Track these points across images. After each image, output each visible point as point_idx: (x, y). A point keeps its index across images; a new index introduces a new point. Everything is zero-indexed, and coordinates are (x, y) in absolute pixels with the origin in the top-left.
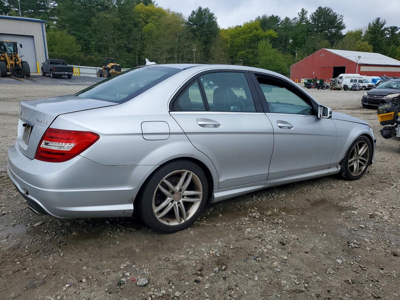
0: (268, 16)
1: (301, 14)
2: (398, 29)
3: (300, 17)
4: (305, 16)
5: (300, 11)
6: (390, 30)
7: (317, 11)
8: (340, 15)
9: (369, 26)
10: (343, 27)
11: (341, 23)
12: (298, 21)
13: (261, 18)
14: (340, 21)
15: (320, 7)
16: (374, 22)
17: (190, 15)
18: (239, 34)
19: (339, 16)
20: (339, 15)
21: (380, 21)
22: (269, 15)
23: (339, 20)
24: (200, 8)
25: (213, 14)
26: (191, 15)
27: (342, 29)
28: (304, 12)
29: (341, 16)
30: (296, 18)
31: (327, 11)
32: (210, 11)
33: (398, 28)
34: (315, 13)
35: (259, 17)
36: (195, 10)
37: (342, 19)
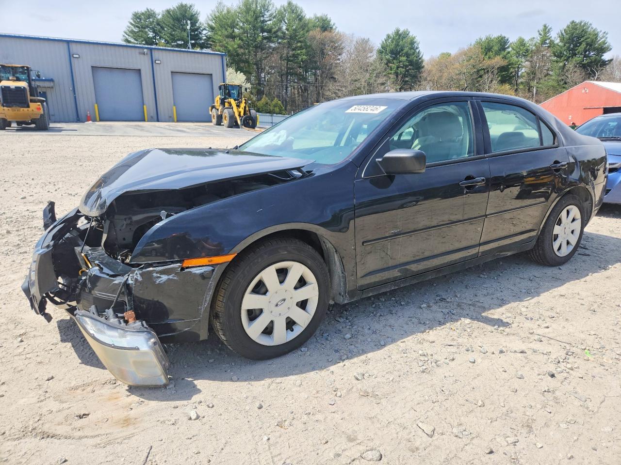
0: (493, 37)
4: (548, 35)
5: (541, 28)
7: (568, 27)
8: (603, 31)
10: (608, 49)
11: (604, 43)
13: (483, 40)
15: (573, 22)
17: (384, 40)
19: (601, 33)
22: (495, 35)
23: (601, 39)
24: (398, 31)
26: (386, 40)
28: (547, 29)
29: (605, 33)
30: (534, 38)
31: (584, 26)
35: (481, 39)
36: (390, 33)
37: (606, 38)
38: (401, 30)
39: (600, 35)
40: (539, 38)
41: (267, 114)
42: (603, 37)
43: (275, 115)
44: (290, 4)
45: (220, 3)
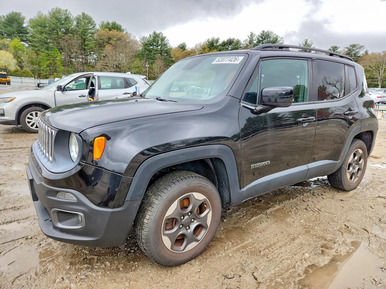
0: (216, 38)
1: (250, 37)
2: (339, 48)
5: (249, 34)
6: (331, 49)
7: (261, 33)
8: (281, 37)
12: (248, 42)
15: (263, 31)
16: (304, 43)
17: (148, 38)
19: (280, 38)
21: (308, 42)
24: (155, 33)
25: (165, 38)
32: (164, 35)
34: (259, 36)
35: (209, 39)
37: (284, 41)
38: (158, 32)
39: (279, 39)
40: (248, 39)
41: (18, 77)
42: (281, 40)
43: (23, 78)
44: (83, 14)
45: (40, 12)
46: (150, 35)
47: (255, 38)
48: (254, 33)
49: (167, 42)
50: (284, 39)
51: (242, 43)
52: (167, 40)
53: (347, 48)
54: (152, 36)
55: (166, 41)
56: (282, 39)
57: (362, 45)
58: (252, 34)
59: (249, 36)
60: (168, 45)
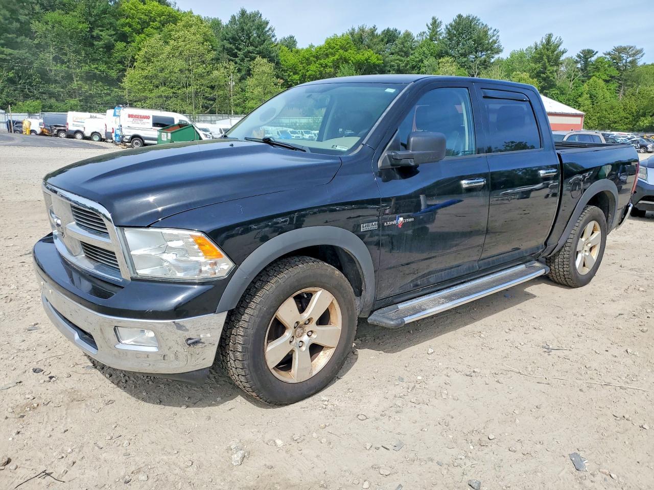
1: (431, 27)
2: (595, 54)
3: (430, 31)
6: (581, 55)
9: (536, 49)
12: (426, 38)
14: (494, 38)
16: (544, 41)
18: (317, 58)
20: (491, 29)
21: (553, 39)
25: (267, 23)
27: (497, 53)
32: (263, 18)
33: (595, 52)
34: (451, 25)
46: (233, 17)
47: (442, 29)
48: (439, 19)
49: (270, 32)
50: (498, 34)
51: (416, 39)
52: (270, 29)
53: (609, 54)
54: (237, 18)
55: (268, 31)
56: (495, 33)
57: (638, 48)
58: (435, 21)
59: (429, 25)
60: (273, 39)
